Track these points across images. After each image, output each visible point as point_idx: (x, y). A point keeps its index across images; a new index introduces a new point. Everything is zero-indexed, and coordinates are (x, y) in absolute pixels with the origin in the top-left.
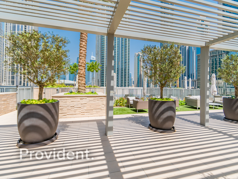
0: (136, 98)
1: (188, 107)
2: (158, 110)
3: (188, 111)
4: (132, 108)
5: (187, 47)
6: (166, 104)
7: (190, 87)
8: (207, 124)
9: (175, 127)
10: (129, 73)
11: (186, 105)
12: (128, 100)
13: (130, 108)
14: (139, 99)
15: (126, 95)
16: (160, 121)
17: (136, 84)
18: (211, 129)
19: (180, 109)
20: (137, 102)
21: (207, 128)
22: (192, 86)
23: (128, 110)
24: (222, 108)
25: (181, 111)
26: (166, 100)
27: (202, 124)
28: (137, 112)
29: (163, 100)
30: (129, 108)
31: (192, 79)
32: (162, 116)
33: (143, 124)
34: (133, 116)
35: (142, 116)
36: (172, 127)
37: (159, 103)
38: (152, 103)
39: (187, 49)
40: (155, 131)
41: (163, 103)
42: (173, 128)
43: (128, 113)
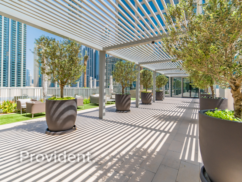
0: (33, 100)
1: (92, 105)
2: (58, 111)
3: (91, 108)
4: (25, 113)
5: (94, 50)
6: (66, 103)
7: (95, 87)
8: (104, 118)
9: (76, 126)
10: (25, 69)
11: (90, 103)
12: (19, 104)
13: (23, 113)
14: (36, 101)
15: (15, 97)
16: (60, 122)
17: (37, 83)
18: (106, 120)
19: (85, 107)
20: (32, 105)
21: (104, 120)
22: (96, 86)
23: (17, 117)
24: (115, 103)
25: (85, 109)
26: (67, 99)
27: (100, 118)
28: (32, 117)
29: (64, 99)
30: (20, 113)
31: (96, 79)
32: (61, 117)
33: (39, 130)
34: (26, 122)
35: (39, 121)
36: (73, 125)
37: (59, 103)
38: (50, 103)
39: (94, 52)
40: (53, 135)
41: (62, 102)
42: (75, 126)
43: (18, 120)
